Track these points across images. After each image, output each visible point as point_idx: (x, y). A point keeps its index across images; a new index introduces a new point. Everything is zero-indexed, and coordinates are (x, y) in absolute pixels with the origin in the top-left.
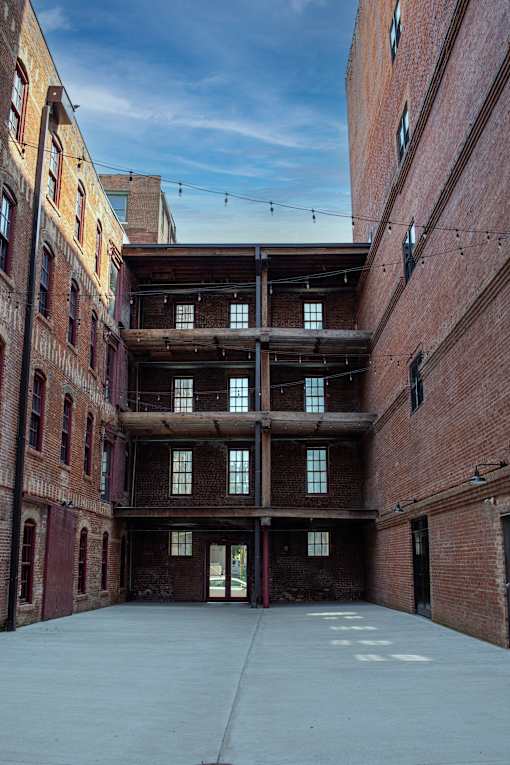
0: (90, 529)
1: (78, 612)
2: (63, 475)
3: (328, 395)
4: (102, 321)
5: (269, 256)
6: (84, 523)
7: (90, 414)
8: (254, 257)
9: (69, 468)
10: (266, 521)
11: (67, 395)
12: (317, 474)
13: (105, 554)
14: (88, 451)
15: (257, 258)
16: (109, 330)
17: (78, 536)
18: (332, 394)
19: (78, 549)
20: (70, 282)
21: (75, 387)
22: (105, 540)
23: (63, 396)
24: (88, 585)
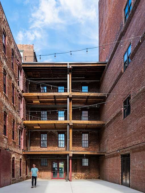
0: (15, 157)
1: (13, 183)
2: (5, 139)
3: (89, 117)
4: (16, 88)
5: (72, 67)
6: (13, 156)
7: (14, 120)
8: (67, 67)
9: (7, 137)
10: (71, 155)
11: (5, 112)
12: (85, 141)
13: (21, 165)
14: (13, 132)
15: (68, 67)
16: (19, 92)
17: (11, 160)
18: (90, 117)
19: (11, 164)
20: (3, 70)
21: (8, 110)
22: (21, 161)
23: (3, 112)
24: (15, 175)
